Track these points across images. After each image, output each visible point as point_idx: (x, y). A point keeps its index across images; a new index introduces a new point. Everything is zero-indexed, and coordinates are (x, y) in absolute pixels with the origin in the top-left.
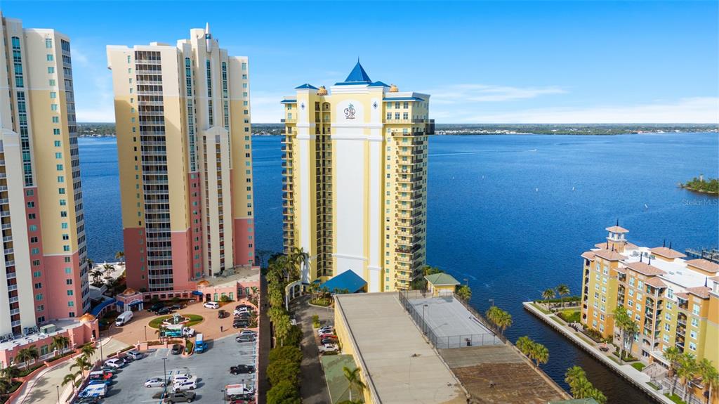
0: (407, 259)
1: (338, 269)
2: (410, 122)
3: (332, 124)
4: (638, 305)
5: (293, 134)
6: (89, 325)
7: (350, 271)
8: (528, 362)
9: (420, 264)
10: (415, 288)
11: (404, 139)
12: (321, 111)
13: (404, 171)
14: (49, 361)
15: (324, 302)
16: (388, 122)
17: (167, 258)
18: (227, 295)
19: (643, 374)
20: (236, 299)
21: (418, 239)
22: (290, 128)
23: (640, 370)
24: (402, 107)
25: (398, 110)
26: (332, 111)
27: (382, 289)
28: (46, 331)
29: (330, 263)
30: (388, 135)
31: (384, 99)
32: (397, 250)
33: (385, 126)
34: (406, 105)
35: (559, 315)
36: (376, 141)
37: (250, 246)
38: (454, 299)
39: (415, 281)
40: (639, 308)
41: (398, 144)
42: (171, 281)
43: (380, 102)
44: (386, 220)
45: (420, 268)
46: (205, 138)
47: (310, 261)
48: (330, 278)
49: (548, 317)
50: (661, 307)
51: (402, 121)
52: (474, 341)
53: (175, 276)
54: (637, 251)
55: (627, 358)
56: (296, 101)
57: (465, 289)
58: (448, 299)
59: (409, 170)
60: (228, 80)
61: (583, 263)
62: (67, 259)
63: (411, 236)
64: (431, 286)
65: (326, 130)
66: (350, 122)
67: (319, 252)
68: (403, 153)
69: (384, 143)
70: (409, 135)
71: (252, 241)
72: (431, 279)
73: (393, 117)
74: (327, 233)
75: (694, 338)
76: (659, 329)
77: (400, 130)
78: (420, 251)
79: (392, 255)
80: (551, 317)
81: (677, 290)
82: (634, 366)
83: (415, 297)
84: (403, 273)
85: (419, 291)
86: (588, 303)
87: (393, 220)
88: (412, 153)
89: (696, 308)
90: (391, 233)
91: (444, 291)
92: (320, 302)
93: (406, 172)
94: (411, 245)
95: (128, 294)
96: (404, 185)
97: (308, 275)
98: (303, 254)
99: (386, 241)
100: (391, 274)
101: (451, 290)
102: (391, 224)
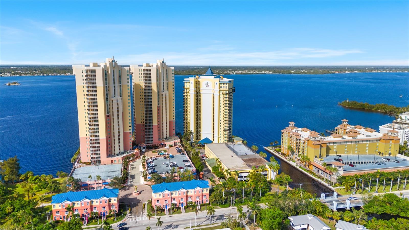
0: (227, 133)
1: (203, 137)
2: (228, 90)
3: (201, 88)
4: (294, 144)
5: (188, 92)
6: (138, 152)
7: (207, 138)
8: (262, 158)
9: (231, 135)
10: (230, 142)
11: (226, 95)
12: (197, 84)
13: (226, 105)
14: (131, 160)
15: (200, 147)
16: (221, 89)
17: (151, 133)
18: (171, 144)
19: (295, 163)
20: (174, 146)
21: (230, 127)
22: (186, 90)
23: (294, 162)
24: (225, 84)
25: (224, 86)
26: (201, 84)
27: (219, 142)
28: (128, 153)
29: (200, 135)
30: (221, 93)
31: (219, 82)
32: (223, 130)
33: (220, 91)
34: (226, 84)
35: (275, 150)
36: (217, 95)
37: (174, 130)
38: (242, 145)
39: (229, 140)
40: (295, 145)
41: (224, 96)
42: (153, 140)
43: (218, 83)
44: (220, 120)
45: (231, 136)
46: (162, 95)
47: (194, 135)
48: (200, 140)
49: (271, 151)
50: (300, 144)
51: (225, 89)
52: (247, 154)
53: (154, 139)
54: (298, 129)
55: (291, 159)
56: (189, 81)
57: (245, 142)
58: (240, 145)
59: (227, 104)
60: (168, 75)
61: (281, 133)
62: (130, 133)
63: (228, 126)
64: (234, 141)
65: (199, 90)
66: (207, 88)
67: (196, 132)
68: (225, 99)
69: (219, 96)
70: (228, 93)
71: (174, 128)
72: (235, 139)
73: (222, 87)
74: (199, 125)
75: (306, 151)
76: (299, 151)
77: (225, 92)
78: (230, 131)
79: (222, 131)
80: (272, 151)
81: (303, 139)
82: (293, 161)
83: (230, 144)
84: (226, 137)
85: (231, 143)
86: (283, 146)
87: (222, 120)
88: (228, 99)
89: (306, 143)
90: (222, 125)
91: (239, 142)
92: (198, 148)
93: (227, 105)
94: (228, 128)
95: (142, 144)
96: (226, 109)
97: (193, 139)
98: (192, 132)
99: (220, 127)
100: (221, 138)
101: (241, 142)
102: (222, 122)
